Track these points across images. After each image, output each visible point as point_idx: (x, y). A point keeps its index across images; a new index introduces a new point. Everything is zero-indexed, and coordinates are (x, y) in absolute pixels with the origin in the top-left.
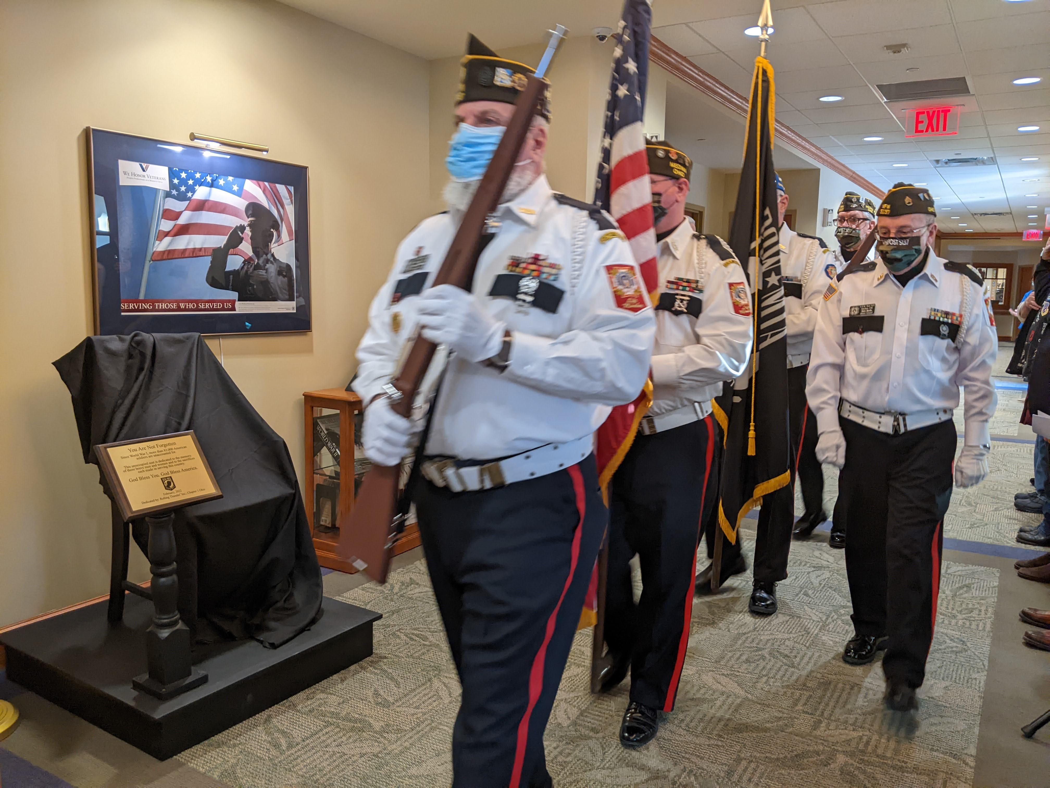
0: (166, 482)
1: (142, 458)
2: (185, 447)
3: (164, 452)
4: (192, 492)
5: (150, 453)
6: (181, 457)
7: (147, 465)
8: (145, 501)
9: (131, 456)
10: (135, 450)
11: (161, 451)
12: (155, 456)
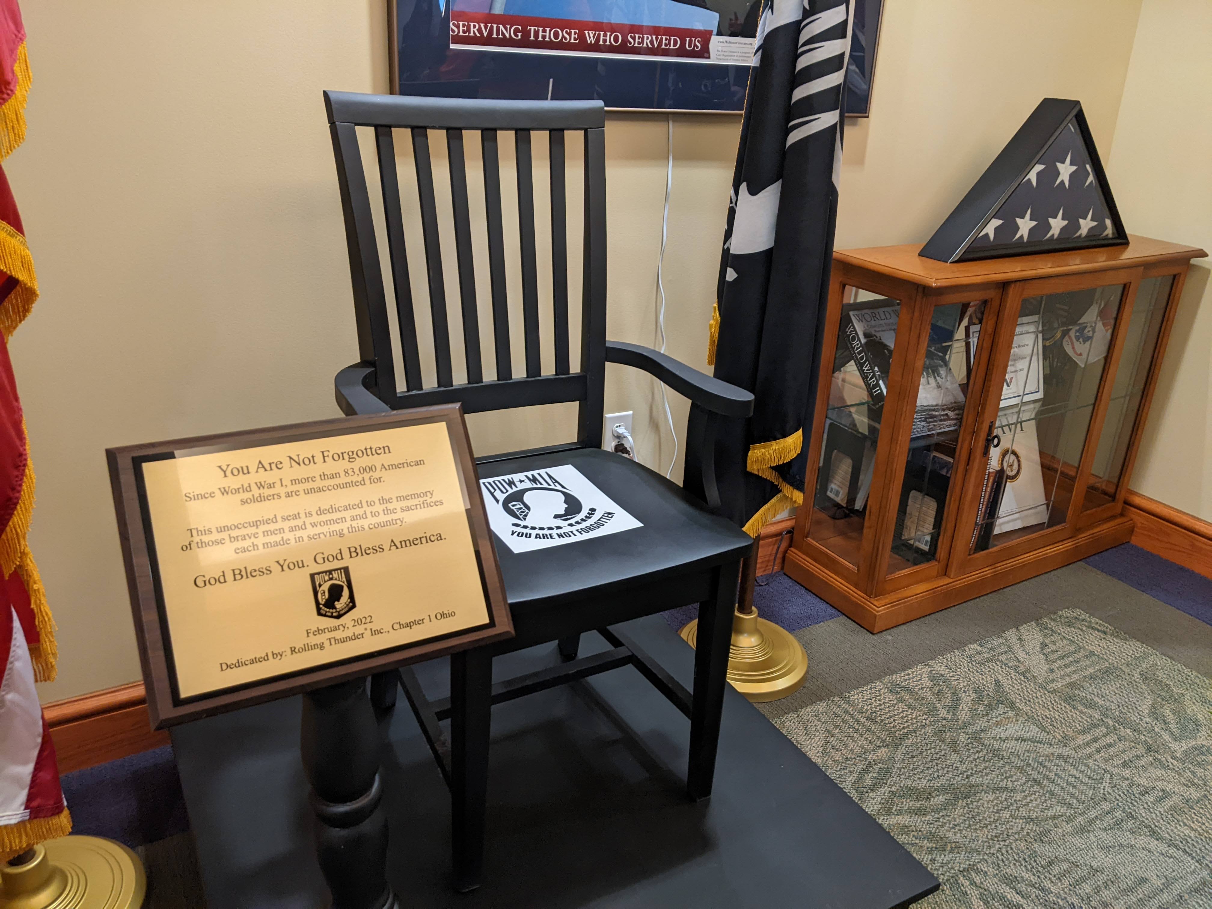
0: (326, 587)
1: (261, 499)
2: (419, 463)
3: (343, 480)
4: (409, 625)
5: (294, 482)
6: (399, 498)
7: (272, 527)
8: (232, 661)
9: (224, 491)
10: (244, 471)
11: (333, 476)
12: (308, 492)
